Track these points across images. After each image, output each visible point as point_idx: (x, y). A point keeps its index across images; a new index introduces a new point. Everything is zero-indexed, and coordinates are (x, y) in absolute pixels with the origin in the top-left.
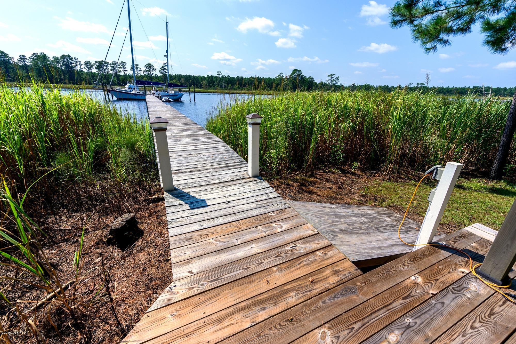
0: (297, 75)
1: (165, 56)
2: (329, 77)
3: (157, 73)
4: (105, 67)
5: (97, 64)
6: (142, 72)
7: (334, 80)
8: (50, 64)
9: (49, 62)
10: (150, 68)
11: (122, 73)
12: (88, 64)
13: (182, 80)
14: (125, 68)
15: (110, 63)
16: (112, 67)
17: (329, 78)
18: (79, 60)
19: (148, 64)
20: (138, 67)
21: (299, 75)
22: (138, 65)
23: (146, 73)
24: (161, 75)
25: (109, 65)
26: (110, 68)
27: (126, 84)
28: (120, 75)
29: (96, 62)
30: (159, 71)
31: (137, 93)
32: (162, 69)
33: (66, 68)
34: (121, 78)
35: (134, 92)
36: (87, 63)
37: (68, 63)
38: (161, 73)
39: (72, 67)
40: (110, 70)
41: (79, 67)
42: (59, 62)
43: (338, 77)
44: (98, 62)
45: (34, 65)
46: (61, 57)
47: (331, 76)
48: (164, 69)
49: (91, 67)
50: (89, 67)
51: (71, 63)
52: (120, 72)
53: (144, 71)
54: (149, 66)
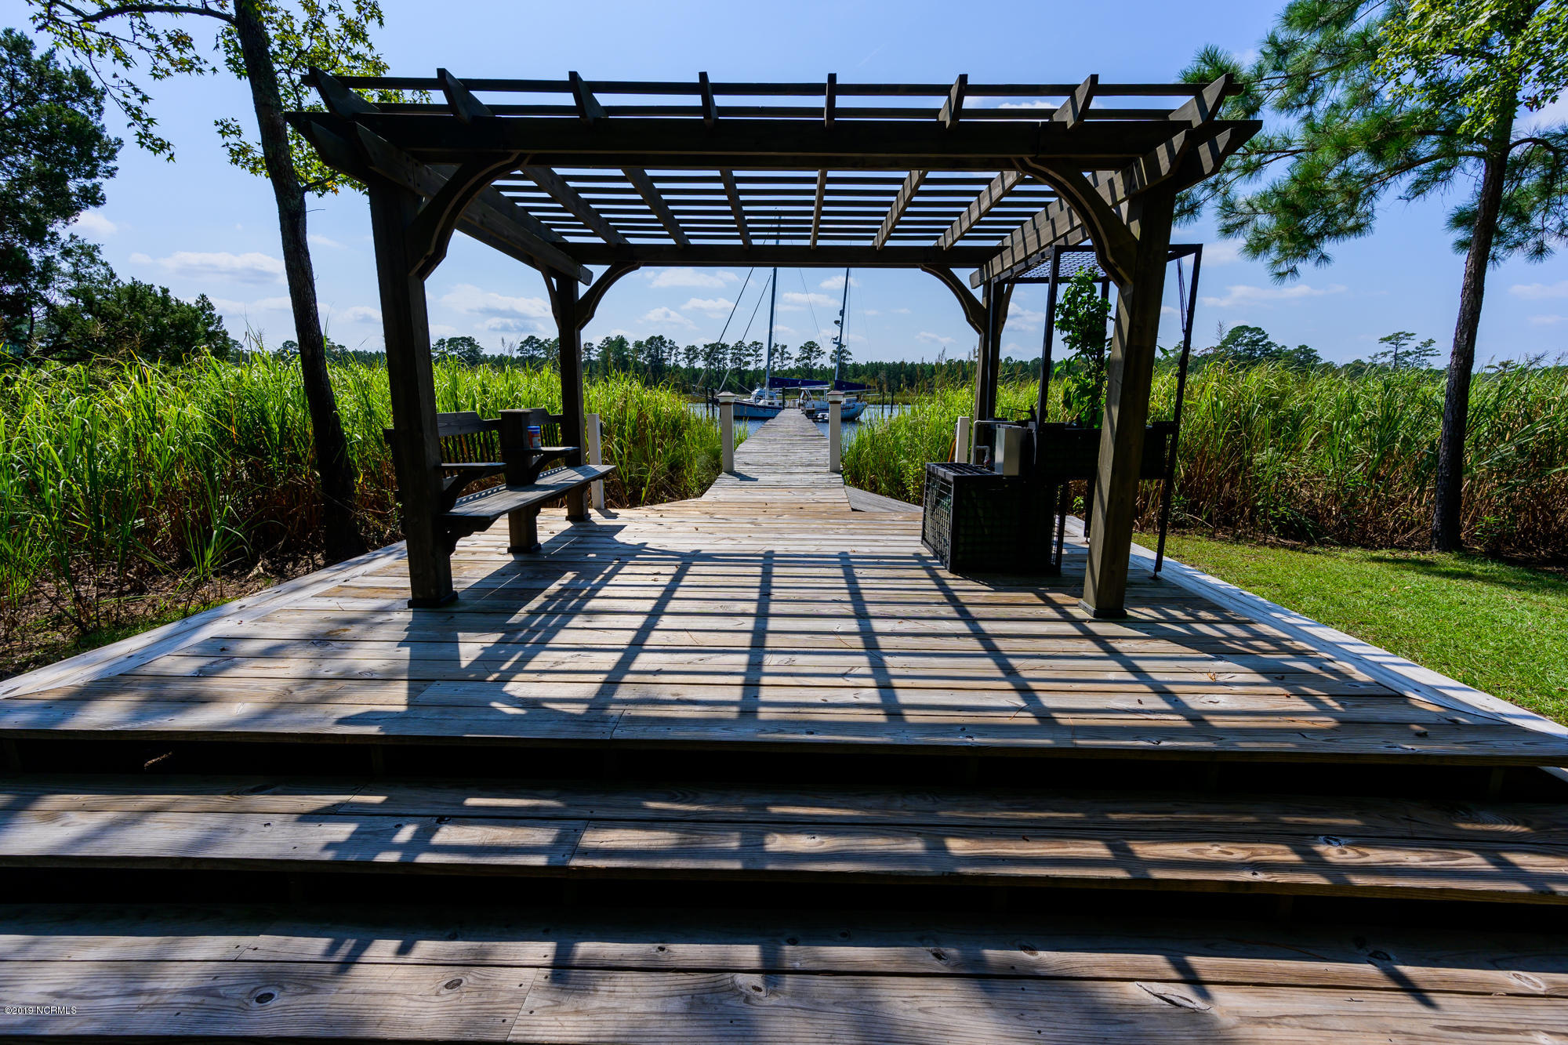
0: (1247, 344)
1: (837, 322)
2: (1386, 344)
3: (825, 362)
4: (721, 356)
5: (708, 350)
6: (793, 361)
7: (1408, 354)
8: (628, 356)
9: (625, 353)
10: (812, 351)
11: (751, 368)
12: (691, 352)
13: (882, 375)
14: (758, 356)
15: (731, 347)
16: (734, 354)
17: (1386, 347)
18: (676, 345)
19: (809, 343)
20: (785, 350)
21: (1255, 343)
22: (785, 347)
23: (800, 364)
24: (834, 365)
25: (729, 351)
26: (729, 357)
27: (753, 389)
28: (746, 371)
29: (706, 346)
30: (831, 358)
31: (767, 405)
32: (837, 353)
33: (651, 362)
34: (747, 378)
35: (761, 403)
36: (691, 350)
37: (657, 351)
38: (833, 360)
39: (663, 360)
40: (728, 362)
41: (673, 361)
42: (642, 351)
43: (1431, 341)
44: (710, 345)
45: (602, 360)
46: (648, 342)
47: (1395, 339)
48: (841, 353)
49: (695, 357)
50: (691, 356)
51: (663, 352)
52: (748, 363)
53: (797, 360)
54: (810, 348)
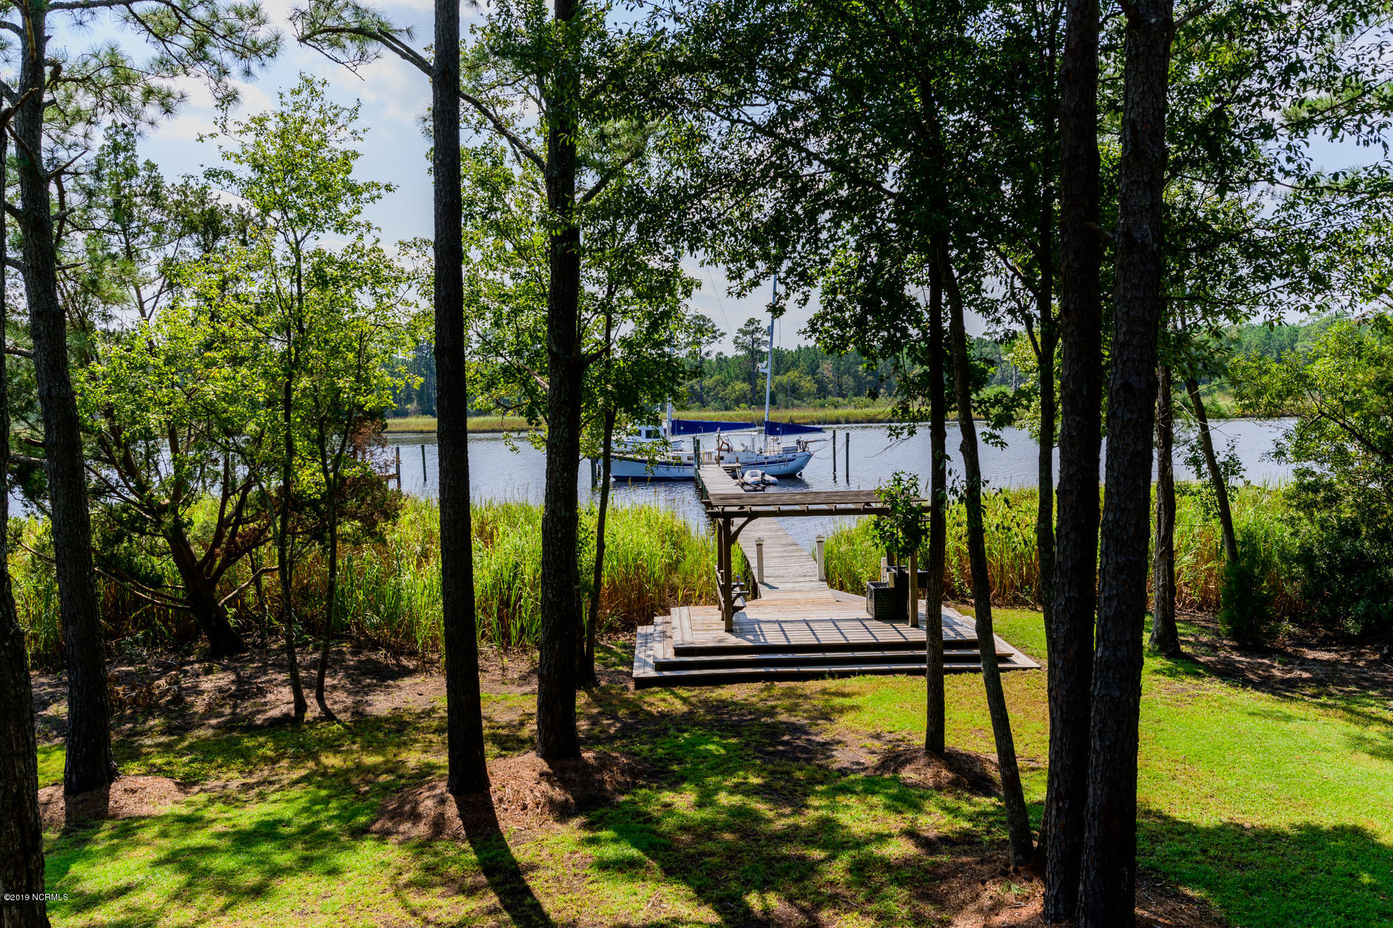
32: (745, 333)
48: (753, 332)
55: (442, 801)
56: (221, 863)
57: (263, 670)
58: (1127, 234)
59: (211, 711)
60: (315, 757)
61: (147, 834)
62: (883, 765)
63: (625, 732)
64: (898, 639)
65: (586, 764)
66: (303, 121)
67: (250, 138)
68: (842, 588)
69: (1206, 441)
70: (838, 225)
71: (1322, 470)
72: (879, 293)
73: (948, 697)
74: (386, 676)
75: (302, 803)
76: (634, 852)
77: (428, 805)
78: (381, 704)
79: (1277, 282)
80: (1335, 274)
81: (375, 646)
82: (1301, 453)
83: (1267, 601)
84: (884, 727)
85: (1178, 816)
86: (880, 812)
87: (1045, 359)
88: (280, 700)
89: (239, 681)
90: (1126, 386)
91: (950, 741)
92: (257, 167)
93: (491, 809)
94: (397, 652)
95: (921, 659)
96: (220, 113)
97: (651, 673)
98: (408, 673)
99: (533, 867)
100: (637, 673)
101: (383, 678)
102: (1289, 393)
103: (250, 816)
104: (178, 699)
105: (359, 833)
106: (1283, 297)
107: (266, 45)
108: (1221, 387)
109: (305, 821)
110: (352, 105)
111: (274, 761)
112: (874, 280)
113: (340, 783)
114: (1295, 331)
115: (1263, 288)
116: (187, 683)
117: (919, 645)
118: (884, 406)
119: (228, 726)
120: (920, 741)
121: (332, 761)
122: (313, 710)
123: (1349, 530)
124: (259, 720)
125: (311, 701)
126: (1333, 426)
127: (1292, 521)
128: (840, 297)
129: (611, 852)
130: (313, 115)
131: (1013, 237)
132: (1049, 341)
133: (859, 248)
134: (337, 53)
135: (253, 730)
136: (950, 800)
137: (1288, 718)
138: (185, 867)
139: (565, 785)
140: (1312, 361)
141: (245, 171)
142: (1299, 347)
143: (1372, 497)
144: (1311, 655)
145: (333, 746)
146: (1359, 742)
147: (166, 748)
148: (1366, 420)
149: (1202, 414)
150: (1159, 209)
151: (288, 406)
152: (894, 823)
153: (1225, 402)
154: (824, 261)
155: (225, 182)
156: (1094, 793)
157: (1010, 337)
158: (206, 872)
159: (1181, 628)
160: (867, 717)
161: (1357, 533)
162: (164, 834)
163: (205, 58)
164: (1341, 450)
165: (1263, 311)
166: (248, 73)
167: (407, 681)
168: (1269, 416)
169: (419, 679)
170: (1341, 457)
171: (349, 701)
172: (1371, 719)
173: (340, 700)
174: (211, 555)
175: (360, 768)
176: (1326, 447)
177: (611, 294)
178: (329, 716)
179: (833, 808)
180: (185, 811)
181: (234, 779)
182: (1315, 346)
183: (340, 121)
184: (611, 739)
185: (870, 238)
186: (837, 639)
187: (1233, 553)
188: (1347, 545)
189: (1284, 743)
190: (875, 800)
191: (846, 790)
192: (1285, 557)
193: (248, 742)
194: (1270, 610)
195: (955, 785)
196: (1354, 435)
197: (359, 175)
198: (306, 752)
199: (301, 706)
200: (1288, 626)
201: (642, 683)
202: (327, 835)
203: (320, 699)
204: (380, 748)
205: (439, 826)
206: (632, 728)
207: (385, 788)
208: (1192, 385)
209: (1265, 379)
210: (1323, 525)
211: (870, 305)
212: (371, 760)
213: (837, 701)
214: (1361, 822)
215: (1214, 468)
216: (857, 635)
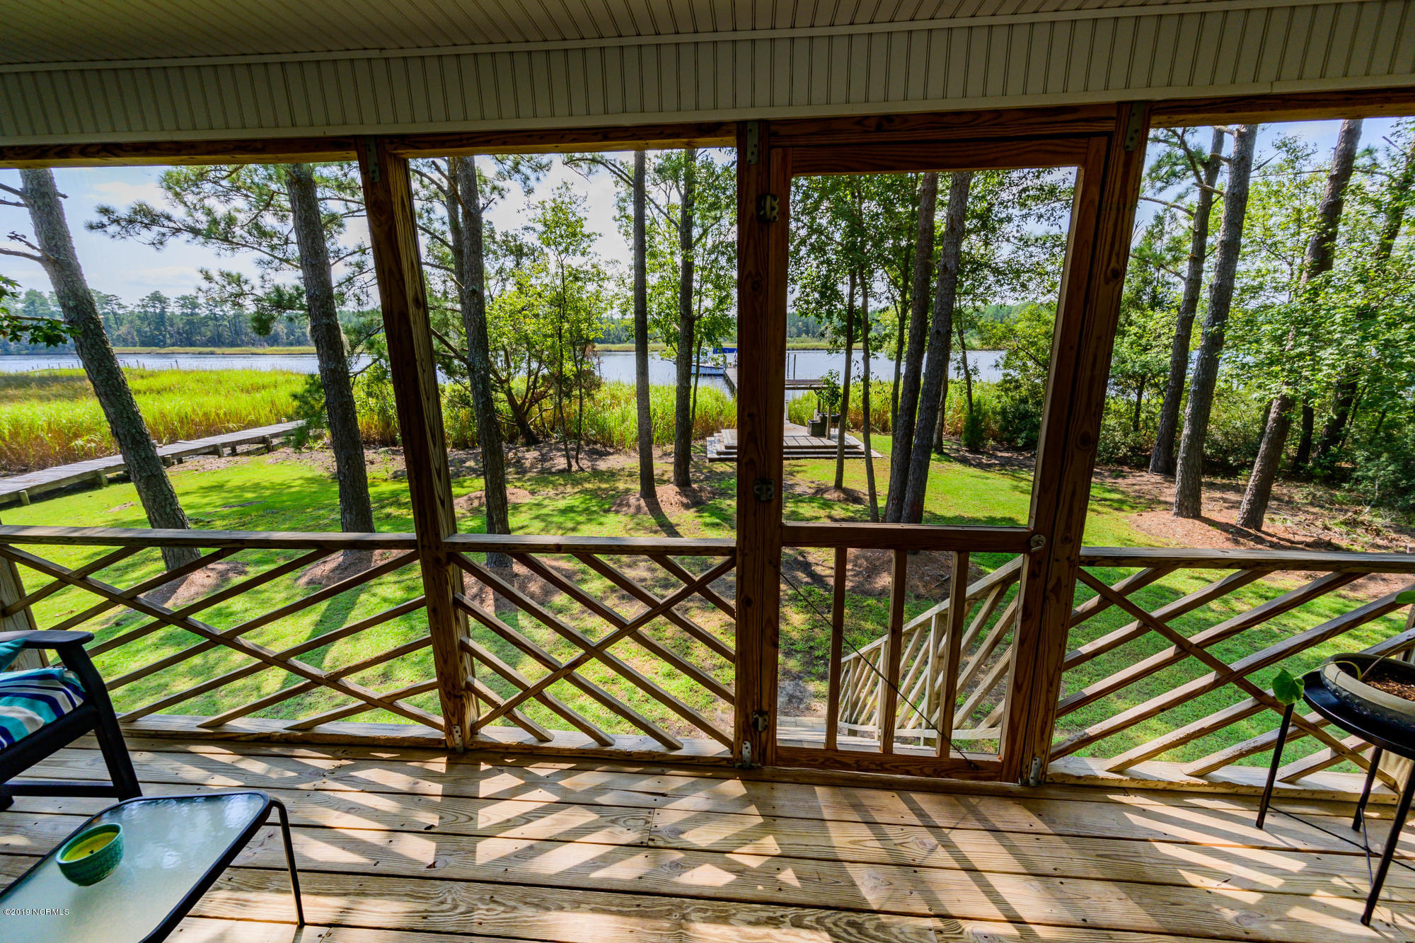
55: (638, 500)
56: (557, 519)
57: (551, 450)
58: (945, 266)
59: (532, 466)
60: (581, 484)
61: (524, 509)
62: (817, 492)
63: (707, 478)
64: (822, 444)
65: (694, 490)
66: (563, 203)
67: (539, 211)
68: (795, 423)
69: (964, 360)
70: (809, 256)
71: (1015, 374)
72: (828, 289)
73: (845, 468)
74: (602, 455)
75: (581, 500)
76: (718, 521)
77: (632, 501)
78: (602, 465)
79: (1006, 287)
80: (1031, 284)
81: (595, 443)
82: (1007, 365)
83: (983, 431)
84: (816, 479)
85: (938, 513)
86: (816, 509)
87: (902, 319)
88: (561, 463)
89: (542, 455)
90: (938, 332)
91: (844, 485)
92: (546, 225)
93: (658, 504)
94: (605, 446)
95: (835, 453)
96: (526, 199)
97: (716, 456)
98: (612, 454)
99: (678, 525)
100: (709, 456)
101: (601, 456)
102: (1005, 337)
103: (562, 504)
104: (518, 461)
105: (607, 511)
106: (1007, 294)
107: (547, 165)
108: (972, 336)
109: (584, 506)
110: (585, 195)
111: (565, 485)
112: (826, 283)
113: (594, 494)
114: (1010, 308)
115: (999, 289)
116: (520, 454)
117: (835, 447)
118: (825, 343)
119: (542, 472)
120: (832, 483)
121: (587, 486)
122: (575, 468)
123: (1024, 401)
124: (554, 470)
125: (573, 463)
126: (1022, 354)
127: (999, 397)
128: (808, 290)
129: (708, 520)
130: (567, 200)
131: (888, 262)
132: (904, 311)
133: (818, 267)
134: (579, 170)
135: (553, 474)
136: (844, 506)
137: (987, 478)
138: (543, 520)
139: (687, 496)
140: (1017, 322)
141: (540, 228)
142: (1011, 316)
143: (1036, 386)
144: (1000, 454)
145: (587, 480)
146: (1015, 488)
147: (519, 480)
148: (1038, 350)
149: (964, 346)
150: (958, 253)
151: (560, 337)
152: (822, 513)
153: (976, 342)
154: (802, 273)
155: (532, 232)
156: (909, 496)
157: (886, 310)
158: (551, 523)
159: (945, 443)
160: (808, 475)
161: (1027, 402)
162: (530, 509)
163: (518, 171)
164: (1024, 364)
165: (998, 300)
166: (538, 179)
167: (611, 457)
168: (994, 349)
169: (616, 456)
170: (1024, 368)
171: (590, 464)
172: (1023, 479)
173: (585, 463)
174: (524, 403)
175: (599, 488)
176: (1019, 363)
177: (701, 286)
178: (582, 470)
179: (797, 507)
180: (536, 502)
181: (551, 491)
182: (1019, 316)
183: (578, 202)
184: (702, 481)
185: (822, 263)
186: (796, 444)
187: (971, 410)
188: (1022, 407)
189: (984, 487)
190: (814, 505)
191: (801, 501)
192: (994, 413)
193: (551, 479)
194: (984, 436)
195: (846, 500)
196: (1032, 357)
197: (586, 230)
198: (576, 482)
199: (570, 465)
200: (991, 442)
201: (712, 460)
202: (595, 511)
203: (577, 462)
204: (607, 481)
205: (639, 508)
206: (710, 477)
207: (613, 496)
208: (961, 333)
209: (995, 331)
210: (1012, 398)
211: (823, 295)
212: (604, 486)
213: (797, 468)
214: (1013, 516)
215: (967, 372)
216: (804, 443)
